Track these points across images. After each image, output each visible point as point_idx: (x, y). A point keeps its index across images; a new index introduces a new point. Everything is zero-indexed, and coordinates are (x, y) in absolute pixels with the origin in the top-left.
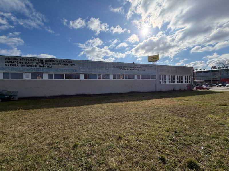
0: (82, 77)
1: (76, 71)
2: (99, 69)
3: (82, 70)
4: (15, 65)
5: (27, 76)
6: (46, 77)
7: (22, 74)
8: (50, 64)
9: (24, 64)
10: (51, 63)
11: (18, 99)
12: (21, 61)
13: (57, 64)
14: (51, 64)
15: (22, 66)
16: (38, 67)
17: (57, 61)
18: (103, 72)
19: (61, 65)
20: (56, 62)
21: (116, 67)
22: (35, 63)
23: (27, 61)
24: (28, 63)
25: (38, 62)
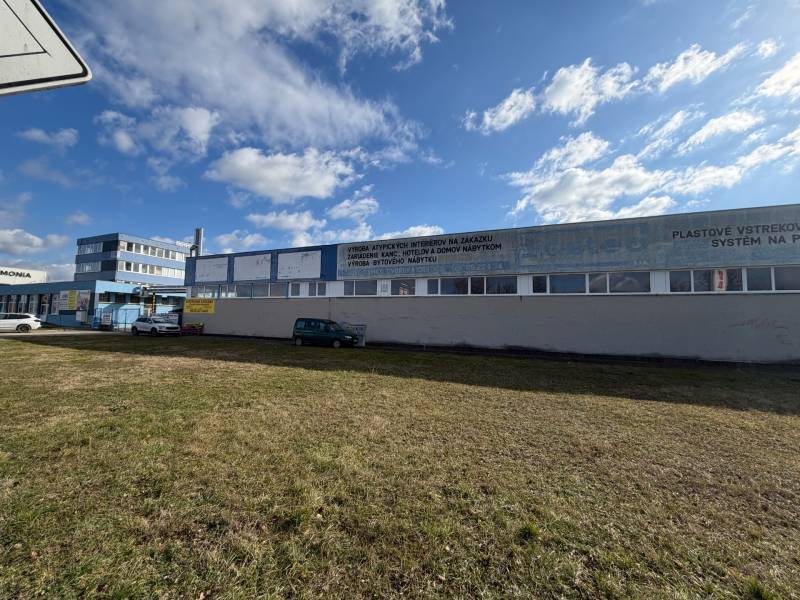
0: (525, 287)
1: (506, 266)
2: (597, 252)
3: (527, 261)
4: (364, 264)
5: (384, 289)
6: (421, 289)
7: (375, 283)
8: (433, 252)
9: (380, 258)
10: (436, 248)
11: (366, 344)
12: (375, 251)
13: (450, 250)
14: (435, 250)
15: (375, 263)
16: (406, 263)
17: (451, 241)
18: (618, 264)
19: (461, 251)
20: (447, 245)
21: (689, 234)
22: (400, 254)
23: (386, 250)
24: (387, 255)
25: (405, 249)
